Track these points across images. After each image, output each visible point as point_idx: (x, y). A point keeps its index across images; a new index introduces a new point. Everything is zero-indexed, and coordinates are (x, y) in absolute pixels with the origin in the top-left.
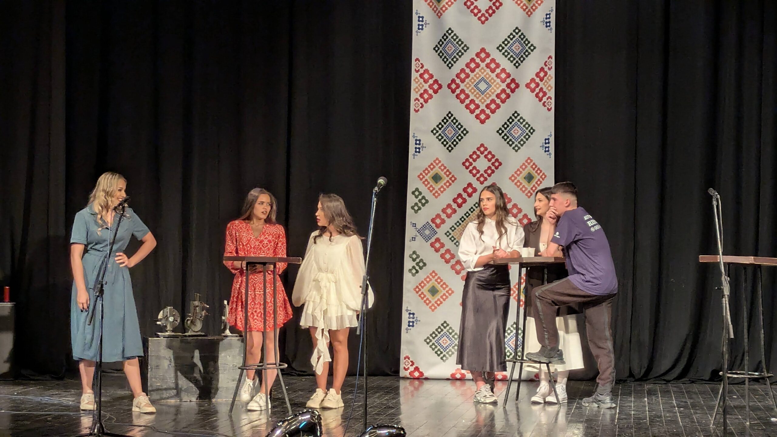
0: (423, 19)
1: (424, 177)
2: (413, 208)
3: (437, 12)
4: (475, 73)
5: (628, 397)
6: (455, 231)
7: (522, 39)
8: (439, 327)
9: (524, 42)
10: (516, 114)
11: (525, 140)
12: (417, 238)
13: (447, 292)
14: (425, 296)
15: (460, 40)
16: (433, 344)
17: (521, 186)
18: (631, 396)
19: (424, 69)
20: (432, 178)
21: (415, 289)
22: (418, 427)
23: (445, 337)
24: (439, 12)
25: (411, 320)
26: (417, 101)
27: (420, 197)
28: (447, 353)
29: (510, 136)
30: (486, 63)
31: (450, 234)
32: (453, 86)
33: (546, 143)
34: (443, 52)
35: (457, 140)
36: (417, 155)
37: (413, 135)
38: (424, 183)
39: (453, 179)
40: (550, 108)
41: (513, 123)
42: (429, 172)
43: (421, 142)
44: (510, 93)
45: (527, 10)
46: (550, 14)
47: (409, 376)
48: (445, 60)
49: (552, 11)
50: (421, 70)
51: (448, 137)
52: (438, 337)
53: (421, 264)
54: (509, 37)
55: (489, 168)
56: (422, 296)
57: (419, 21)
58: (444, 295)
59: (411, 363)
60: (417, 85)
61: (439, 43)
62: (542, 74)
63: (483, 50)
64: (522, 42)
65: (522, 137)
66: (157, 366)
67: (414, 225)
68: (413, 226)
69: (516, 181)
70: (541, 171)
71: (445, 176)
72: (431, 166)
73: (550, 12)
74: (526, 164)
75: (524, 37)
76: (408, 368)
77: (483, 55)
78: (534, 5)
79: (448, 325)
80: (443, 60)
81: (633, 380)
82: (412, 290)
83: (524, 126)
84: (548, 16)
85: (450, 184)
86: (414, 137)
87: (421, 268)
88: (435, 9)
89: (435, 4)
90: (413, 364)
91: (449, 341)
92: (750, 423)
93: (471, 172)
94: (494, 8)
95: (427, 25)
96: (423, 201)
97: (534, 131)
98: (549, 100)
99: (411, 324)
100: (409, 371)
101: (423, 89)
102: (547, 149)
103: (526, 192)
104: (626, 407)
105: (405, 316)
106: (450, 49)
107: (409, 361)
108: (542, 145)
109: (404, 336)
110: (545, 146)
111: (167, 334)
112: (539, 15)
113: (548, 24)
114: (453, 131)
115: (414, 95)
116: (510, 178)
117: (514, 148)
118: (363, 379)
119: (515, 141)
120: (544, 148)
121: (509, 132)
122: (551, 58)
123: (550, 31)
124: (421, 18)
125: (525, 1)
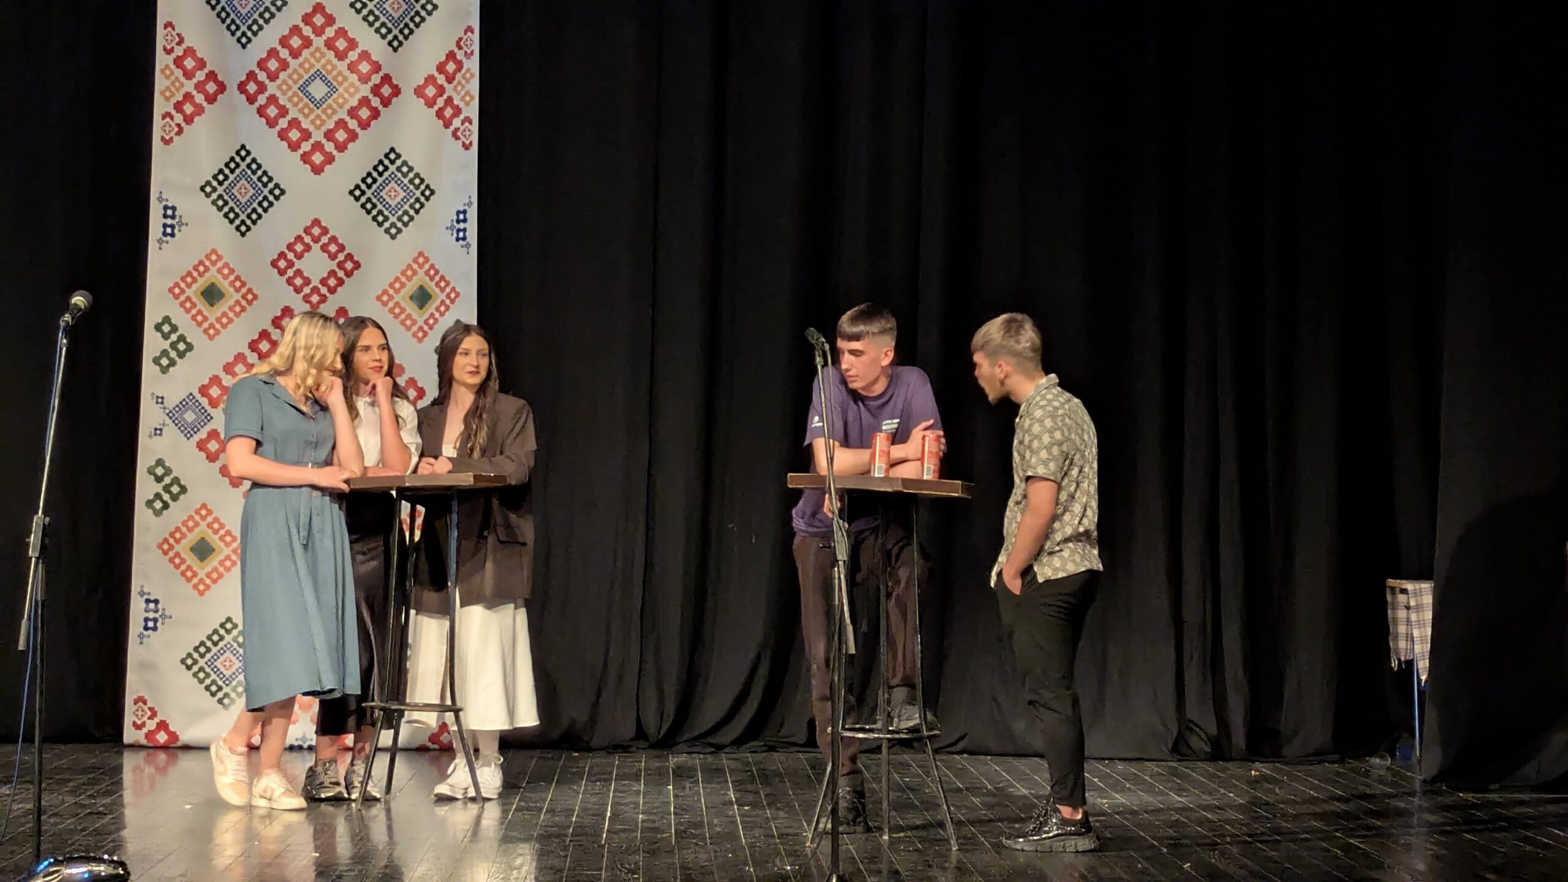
1: (183, 291)
2: (156, 361)
4: (301, 59)
5: (633, 783)
8: (216, 632)
10: (392, 154)
11: (412, 212)
12: (165, 429)
14: (183, 561)
16: (201, 669)
17: (403, 316)
18: (638, 781)
19: (184, 46)
20: (202, 294)
21: (160, 546)
22: (161, 857)
23: (228, 654)
25: (151, 615)
26: (168, 119)
27: (174, 337)
28: (233, 689)
29: (378, 203)
30: (324, 37)
32: (250, 88)
33: (458, 221)
34: (228, 9)
35: (260, 210)
36: (167, 242)
37: (158, 196)
38: (187, 305)
39: (251, 298)
40: (467, 143)
41: (386, 174)
42: (195, 280)
43: (177, 213)
44: (380, 108)
47: (144, 741)
48: (233, 27)
50: (177, 48)
51: (237, 202)
52: (211, 654)
53: (175, 489)
55: (332, 273)
56: (177, 561)
58: (228, 558)
59: (149, 713)
60: (168, 83)
63: (319, 8)
65: (406, 207)
68: (157, 403)
69: (391, 304)
70: (448, 284)
71: (232, 290)
72: (200, 268)
74: (415, 266)
76: (144, 724)
77: (319, 20)
79: (235, 627)
80: (228, 28)
81: (646, 745)
82: (154, 546)
83: (411, 181)
85: (243, 309)
86: (160, 199)
87: (175, 498)
90: (154, 714)
92: (890, 837)
93: (290, 281)
96: (182, 346)
97: (433, 192)
98: (467, 124)
99: (151, 624)
100: (145, 730)
101: (183, 91)
102: (461, 235)
103: (415, 328)
104: (627, 805)
105: (137, 610)
106: (245, 3)
107: (146, 708)
108: (449, 225)
109: (135, 652)
110: (457, 226)
114: (250, 189)
115: (160, 106)
116: (379, 298)
117: (387, 231)
118: (34, 751)
119: (390, 215)
120: (455, 231)
121: (377, 194)
122: (472, 32)
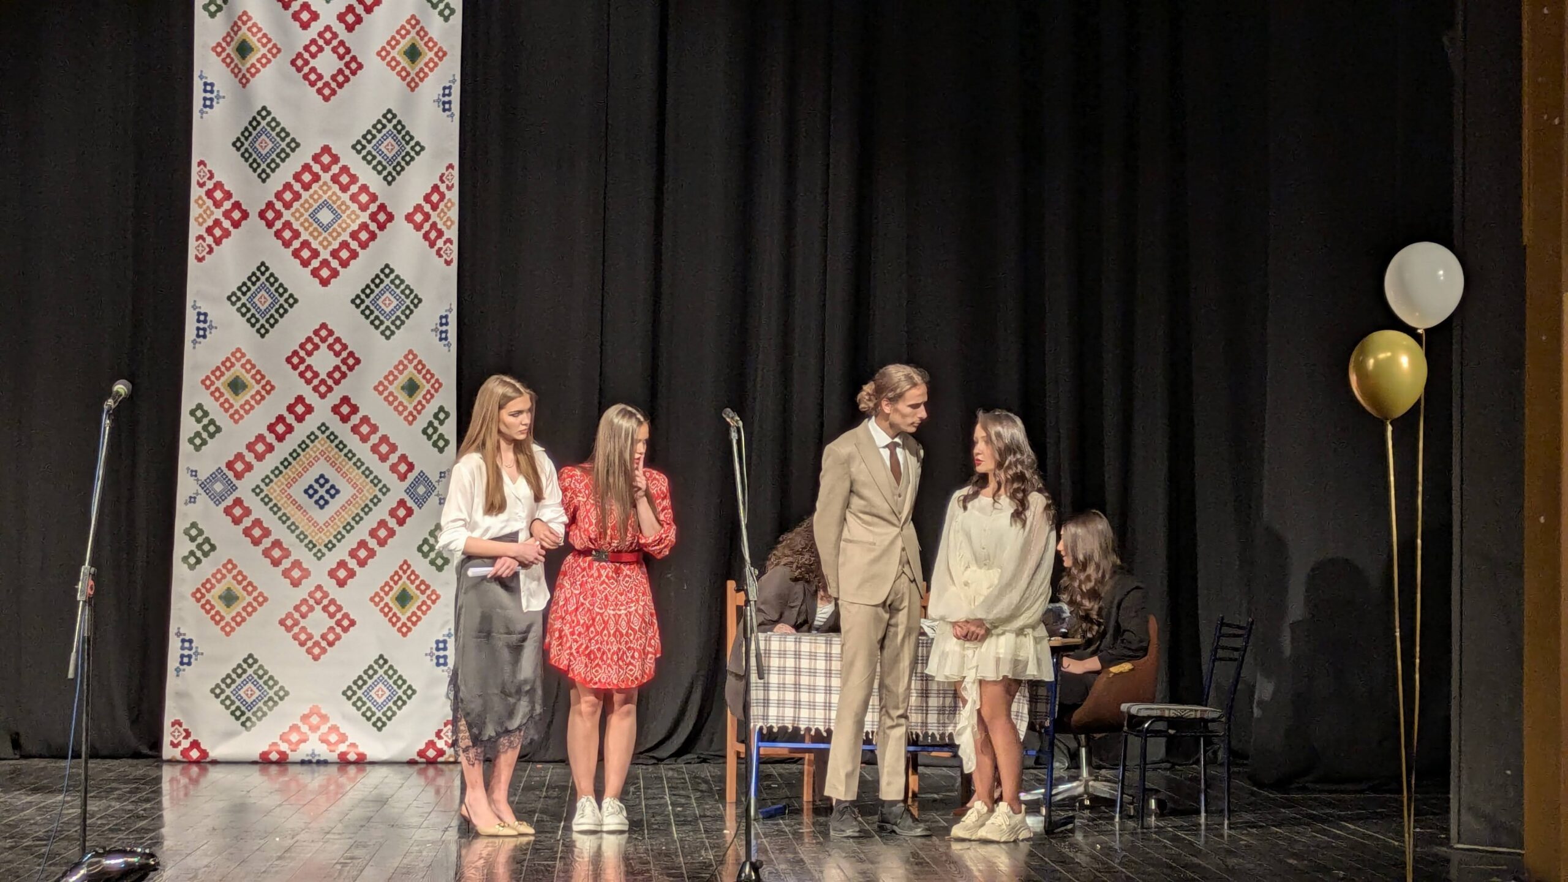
0: (212, 88)
1: (213, 383)
2: (191, 441)
3: (240, 76)
4: (311, 191)
6: (271, 484)
7: (399, 132)
8: (239, 666)
9: (403, 138)
10: (387, 270)
11: (403, 317)
12: (198, 497)
13: (255, 599)
14: (213, 607)
15: (283, 130)
16: (228, 697)
17: (396, 404)
19: (214, 180)
20: (229, 385)
21: (194, 595)
22: (190, 852)
23: (250, 684)
24: (244, 76)
25: (186, 652)
26: (200, 241)
27: (205, 421)
28: (254, 714)
29: (375, 310)
30: (331, 173)
31: (262, 491)
32: (269, 215)
33: (442, 325)
34: (250, 150)
36: (200, 343)
37: (192, 304)
38: (216, 394)
39: (268, 388)
40: (449, 259)
41: (382, 286)
42: (222, 374)
43: (209, 319)
44: (377, 231)
45: (409, 79)
46: (450, 88)
47: (179, 757)
48: (255, 165)
49: (454, 81)
50: (208, 182)
51: (258, 310)
52: (236, 684)
53: (206, 547)
54: (374, 127)
55: (337, 368)
56: (208, 607)
57: (205, 91)
58: (249, 604)
59: (184, 734)
60: (201, 211)
61: (243, 134)
62: (435, 198)
63: (326, 149)
64: (400, 137)
65: (399, 313)
67: (194, 473)
68: (192, 475)
69: (386, 393)
70: (432, 376)
71: (253, 382)
72: (227, 364)
73: (451, 84)
74: (406, 362)
75: (403, 127)
76: (179, 744)
77: (326, 159)
78: (421, 70)
79: (256, 661)
80: (251, 165)
82: (188, 595)
83: (403, 292)
84: (447, 90)
85: (263, 398)
86: (194, 307)
87: (206, 554)
88: (236, 72)
89: (236, 61)
90: (188, 734)
91: (257, 691)
93: (302, 375)
94: (347, 72)
95: (221, 101)
96: (212, 429)
97: (420, 301)
98: (448, 244)
99: (185, 660)
100: (180, 748)
101: (213, 218)
102: (444, 335)
103: (406, 413)
105: (174, 646)
106: (265, 145)
107: (181, 729)
108: (434, 327)
109: (172, 683)
110: (441, 328)
112: (431, 88)
113: (447, 106)
114: (269, 298)
115: (194, 230)
117: (383, 333)
118: (80, 764)
119: (385, 320)
120: (438, 332)
121: (374, 302)
122: (453, 168)
123: (450, 119)
124: (208, 87)
125: (404, 62)
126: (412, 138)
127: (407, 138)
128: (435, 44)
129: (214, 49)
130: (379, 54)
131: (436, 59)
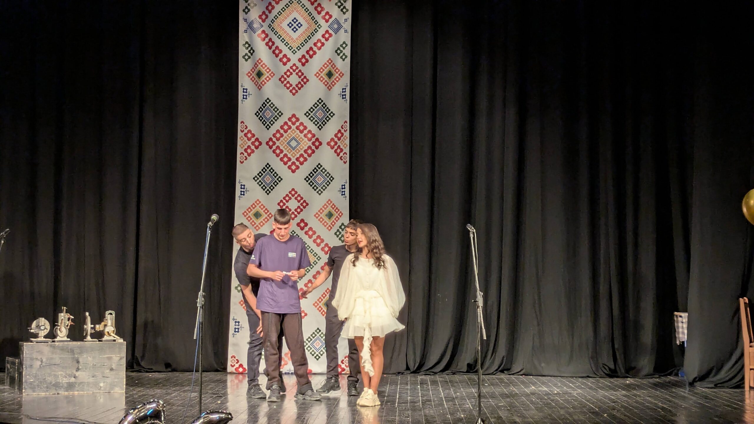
0: (246, 91)
1: (247, 214)
3: (258, 85)
4: (288, 133)
5: (406, 386)
7: (324, 108)
9: (326, 110)
10: (319, 165)
11: (326, 186)
15: (276, 108)
17: (323, 222)
18: (407, 384)
19: (248, 129)
22: (242, 412)
24: (260, 85)
25: (237, 327)
26: (242, 155)
29: (314, 183)
30: (296, 126)
33: (342, 189)
34: (262, 116)
35: (274, 186)
36: (242, 197)
38: (249, 219)
40: (345, 161)
41: (317, 173)
42: (251, 210)
43: (245, 187)
44: (315, 149)
45: (328, 85)
46: (345, 89)
47: (235, 371)
48: (264, 123)
50: (245, 130)
51: (266, 183)
54: (314, 106)
55: (299, 207)
57: (244, 92)
59: (236, 361)
60: (242, 142)
61: (259, 110)
62: (339, 135)
63: (294, 115)
64: (324, 110)
65: (324, 184)
66: (31, 366)
69: (319, 218)
70: (339, 210)
71: (264, 213)
72: (253, 206)
73: (346, 87)
74: (327, 204)
75: (326, 106)
76: (234, 365)
77: (294, 120)
78: (333, 81)
81: (409, 372)
82: (238, 303)
83: (326, 175)
85: (268, 220)
86: (239, 182)
88: (256, 84)
89: (256, 79)
90: (238, 362)
94: (302, 83)
95: (250, 96)
97: (333, 179)
98: (345, 155)
99: (237, 330)
100: (235, 367)
101: (247, 145)
102: (343, 193)
103: (328, 226)
104: (404, 393)
105: (232, 325)
106: (268, 114)
107: (235, 359)
108: (339, 190)
109: (231, 340)
111: (39, 339)
112: (337, 89)
113: (344, 97)
114: (270, 178)
115: (239, 150)
116: (315, 216)
117: (318, 192)
118: (198, 375)
119: (318, 187)
120: (341, 192)
122: (347, 123)
123: (345, 102)
124: (245, 90)
125: (326, 78)
126: (329, 110)
127: (328, 110)
128: (339, 70)
129: (247, 75)
130: (315, 75)
131: (339, 77)
